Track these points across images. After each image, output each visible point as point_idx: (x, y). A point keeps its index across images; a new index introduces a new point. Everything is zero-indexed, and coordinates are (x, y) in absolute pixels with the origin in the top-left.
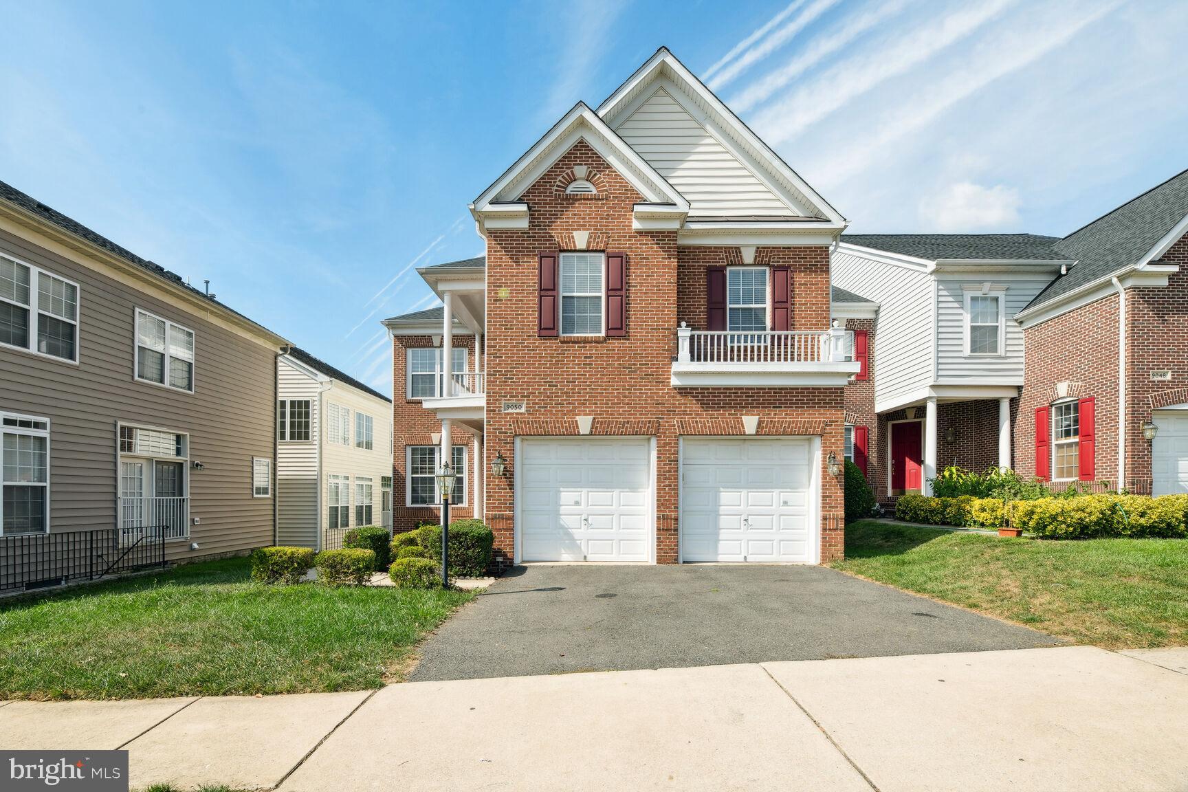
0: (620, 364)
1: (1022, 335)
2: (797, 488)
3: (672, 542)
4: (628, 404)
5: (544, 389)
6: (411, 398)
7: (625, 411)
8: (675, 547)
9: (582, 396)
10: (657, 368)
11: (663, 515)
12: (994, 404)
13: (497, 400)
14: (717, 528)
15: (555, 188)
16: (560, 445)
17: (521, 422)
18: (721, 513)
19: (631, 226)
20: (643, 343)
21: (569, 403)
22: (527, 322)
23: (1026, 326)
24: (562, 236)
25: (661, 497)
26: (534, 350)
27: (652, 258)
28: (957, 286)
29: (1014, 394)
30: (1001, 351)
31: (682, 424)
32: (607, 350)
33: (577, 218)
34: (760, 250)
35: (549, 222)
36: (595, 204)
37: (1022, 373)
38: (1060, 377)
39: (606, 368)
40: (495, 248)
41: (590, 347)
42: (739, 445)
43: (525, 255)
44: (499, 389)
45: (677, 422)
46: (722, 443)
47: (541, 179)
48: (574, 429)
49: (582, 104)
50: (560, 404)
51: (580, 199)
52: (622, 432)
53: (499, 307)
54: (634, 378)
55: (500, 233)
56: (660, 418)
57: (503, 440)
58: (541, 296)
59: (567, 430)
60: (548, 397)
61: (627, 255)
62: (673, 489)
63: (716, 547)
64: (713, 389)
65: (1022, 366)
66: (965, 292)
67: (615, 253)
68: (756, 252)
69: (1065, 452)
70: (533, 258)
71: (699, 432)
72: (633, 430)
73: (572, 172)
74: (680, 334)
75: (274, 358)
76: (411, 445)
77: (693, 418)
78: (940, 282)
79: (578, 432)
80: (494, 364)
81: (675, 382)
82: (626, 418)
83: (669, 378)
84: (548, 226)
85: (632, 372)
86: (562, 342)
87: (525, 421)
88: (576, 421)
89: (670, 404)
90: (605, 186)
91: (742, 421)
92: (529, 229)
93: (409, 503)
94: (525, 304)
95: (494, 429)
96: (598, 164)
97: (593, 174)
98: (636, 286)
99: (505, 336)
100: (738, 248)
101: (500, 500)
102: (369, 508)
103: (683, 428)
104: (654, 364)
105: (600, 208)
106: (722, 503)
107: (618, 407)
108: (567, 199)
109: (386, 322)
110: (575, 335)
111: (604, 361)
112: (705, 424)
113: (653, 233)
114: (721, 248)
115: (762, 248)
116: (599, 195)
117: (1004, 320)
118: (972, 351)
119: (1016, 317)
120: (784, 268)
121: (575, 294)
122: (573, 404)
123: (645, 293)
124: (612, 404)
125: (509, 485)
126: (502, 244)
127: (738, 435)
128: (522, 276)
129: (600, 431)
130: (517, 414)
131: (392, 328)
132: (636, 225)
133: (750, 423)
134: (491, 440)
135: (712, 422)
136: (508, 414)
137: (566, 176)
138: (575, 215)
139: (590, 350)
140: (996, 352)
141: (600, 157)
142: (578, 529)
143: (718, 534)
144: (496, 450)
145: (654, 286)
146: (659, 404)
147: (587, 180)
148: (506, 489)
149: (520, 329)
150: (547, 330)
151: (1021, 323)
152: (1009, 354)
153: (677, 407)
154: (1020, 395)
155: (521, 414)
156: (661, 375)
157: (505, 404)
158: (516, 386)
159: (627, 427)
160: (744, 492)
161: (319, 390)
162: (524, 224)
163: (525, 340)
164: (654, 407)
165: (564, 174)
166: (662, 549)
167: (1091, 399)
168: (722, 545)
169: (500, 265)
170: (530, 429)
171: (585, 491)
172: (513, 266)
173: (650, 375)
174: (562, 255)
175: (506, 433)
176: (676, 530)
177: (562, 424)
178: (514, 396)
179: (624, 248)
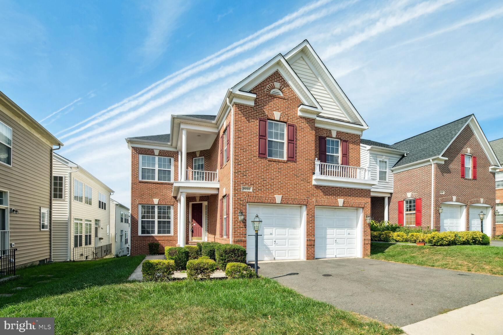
0: (293, 173)
1: (393, 175)
2: (353, 228)
3: (313, 250)
4: (296, 191)
5: (261, 182)
6: (141, 180)
7: (295, 194)
8: (313, 253)
9: (277, 186)
10: (307, 176)
11: (309, 239)
12: (383, 199)
13: (239, 185)
14: (326, 244)
15: (266, 90)
16: (264, 208)
17: (250, 196)
18: (327, 238)
19: (297, 113)
20: (302, 165)
21: (272, 189)
22: (253, 149)
23: (394, 172)
24: (269, 113)
25: (308, 231)
26: (256, 163)
27: (306, 129)
28: (375, 156)
29: (389, 195)
30: (387, 181)
31: (317, 201)
32: (288, 167)
33: (275, 106)
34: (338, 133)
35: (263, 105)
36: (283, 101)
37: (393, 188)
38: (408, 191)
39: (287, 174)
40: (238, 112)
41: (281, 164)
42: (333, 210)
43: (252, 118)
44: (240, 180)
45: (315, 199)
46: (328, 209)
47: (260, 84)
48: (274, 201)
49: (281, 55)
50: (267, 189)
51: (277, 97)
52: (294, 203)
53: (240, 141)
54: (298, 180)
55: (241, 106)
56: (309, 198)
57: (242, 204)
58: (260, 139)
59: (271, 201)
60: (262, 185)
61: (296, 126)
62: (313, 228)
63: (325, 252)
64: (328, 187)
65: (393, 186)
66: (378, 158)
67: (291, 124)
68: (337, 133)
69: (409, 216)
70: (256, 120)
71: (323, 204)
72: (298, 203)
73: (273, 84)
74: (316, 163)
75: (50, 151)
76: (142, 204)
77: (320, 198)
78: (371, 153)
79: (276, 202)
80: (237, 168)
81: (314, 183)
82: (295, 197)
83: (312, 181)
84: (263, 107)
85: (297, 177)
86: (269, 161)
87: (252, 196)
88: (275, 197)
89: (312, 192)
90: (287, 94)
91: (338, 201)
92: (254, 106)
93: (140, 234)
94: (252, 141)
95: (237, 199)
96: (284, 84)
97: (282, 88)
98: (299, 140)
99: (243, 155)
100: (330, 130)
101: (241, 233)
102: (90, 236)
103: (317, 203)
104: (306, 175)
105: (285, 103)
106: (327, 234)
107: (292, 192)
108: (271, 96)
109: (129, 139)
110: (273, 158)
111: (286, 171)
112: (325, 201)
113: (306, 118)
114: (324, 129)
115: (339, 132)
116: (285, 97)
117: (388, 169)
118: (379, 180)
119: (391, 169)
120: (346, 141)
121: (274, 140)
122: (273, 189)
123: (303, 144)
124: (289, 190)
125: (244, 226)
126: (242, 111)
127: (335, 207)
128: (251, 128)
129: (285, 202)
130: (248, 192)
131: (131, 143)
132: (299, 114)
133: (341, 201)
134: (236, 204)
135: (327, 200)
136: (244, 192)
137: (271, 85)
138: (275, 104)
139: (281, 166)
140: (386, 180)
141: (284, 80)
142: (271, 245)
143: (326, 247)
144: (238, 209)
145: (306, 141)
146: (308, 192)
147: (279, 89)
148: (243, 227)
149: (250, 152)
150: (262, 155)
151: (393, 171)
152: (389, 182)
153: (314, 194)
154: (391, 196)
155: (250, 192)
156: (309, 179)
157: (243, 187)
158: (248, 179)
159: (295, 201)
160: (335, 230)
161: (69, 171)
162: (252, 104)
163: (252, 158)
164: (306, 193)
165: (270, 84)
166: (308, 254)
167: (420, 199)
168: (328, 251)
169: (241, 121)
170: (254, 200)
171: (274, 228)
172: (247, 122)
173: (304, 179)
174: (268, 121)
175: (243, 201)
176: (314, 245)
177: (268, 198)
178: (247, 184)
179: (294, 123)
